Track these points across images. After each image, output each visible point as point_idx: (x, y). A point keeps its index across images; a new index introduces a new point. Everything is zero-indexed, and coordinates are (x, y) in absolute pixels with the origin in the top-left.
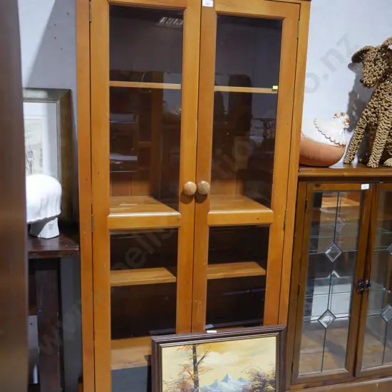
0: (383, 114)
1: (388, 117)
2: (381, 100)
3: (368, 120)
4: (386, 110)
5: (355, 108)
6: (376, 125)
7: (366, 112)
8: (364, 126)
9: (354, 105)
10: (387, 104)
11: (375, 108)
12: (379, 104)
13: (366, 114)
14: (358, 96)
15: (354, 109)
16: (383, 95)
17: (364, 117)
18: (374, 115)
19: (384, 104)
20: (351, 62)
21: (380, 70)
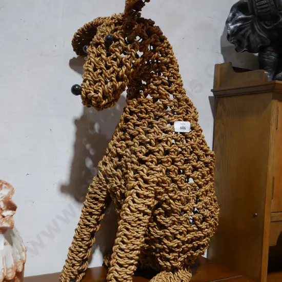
0: (136, 171)
1: (146, 182)
2: (132, 137)
3: (107, 182)
4: (142, 162)
5: (92, 153)
6: (123, 196)
7: (105, 164)
8: (102, 196)
9: (88, 146)
10: (144, 150)
11: (120, 156)
12: (128, 146)
13: (103, 168)
14: (97, 126)
15: (87, 154)
16: (135, 125)
17: (101, 177)
18: (119, 173)
19: (138, 148)
20: (74, 55)
21: (120, 65)
